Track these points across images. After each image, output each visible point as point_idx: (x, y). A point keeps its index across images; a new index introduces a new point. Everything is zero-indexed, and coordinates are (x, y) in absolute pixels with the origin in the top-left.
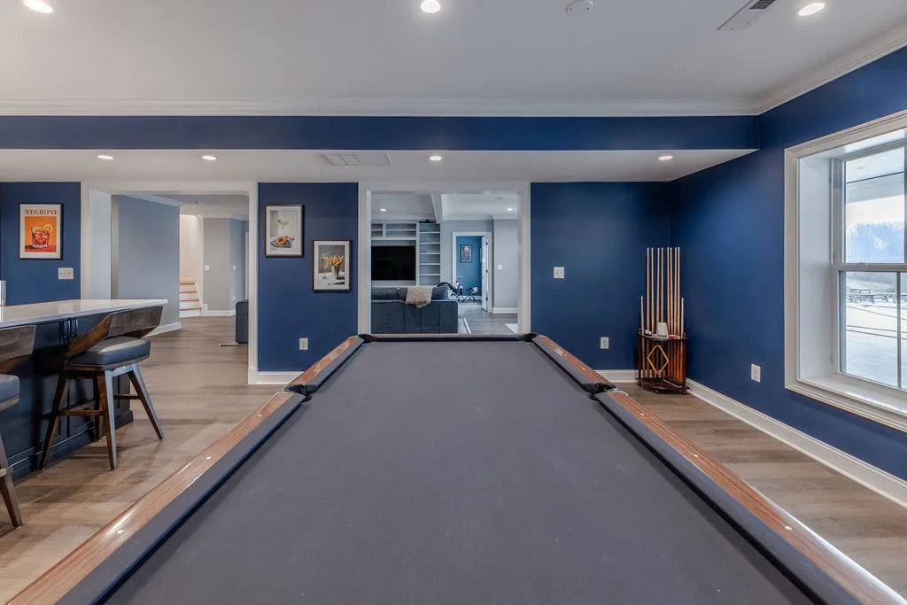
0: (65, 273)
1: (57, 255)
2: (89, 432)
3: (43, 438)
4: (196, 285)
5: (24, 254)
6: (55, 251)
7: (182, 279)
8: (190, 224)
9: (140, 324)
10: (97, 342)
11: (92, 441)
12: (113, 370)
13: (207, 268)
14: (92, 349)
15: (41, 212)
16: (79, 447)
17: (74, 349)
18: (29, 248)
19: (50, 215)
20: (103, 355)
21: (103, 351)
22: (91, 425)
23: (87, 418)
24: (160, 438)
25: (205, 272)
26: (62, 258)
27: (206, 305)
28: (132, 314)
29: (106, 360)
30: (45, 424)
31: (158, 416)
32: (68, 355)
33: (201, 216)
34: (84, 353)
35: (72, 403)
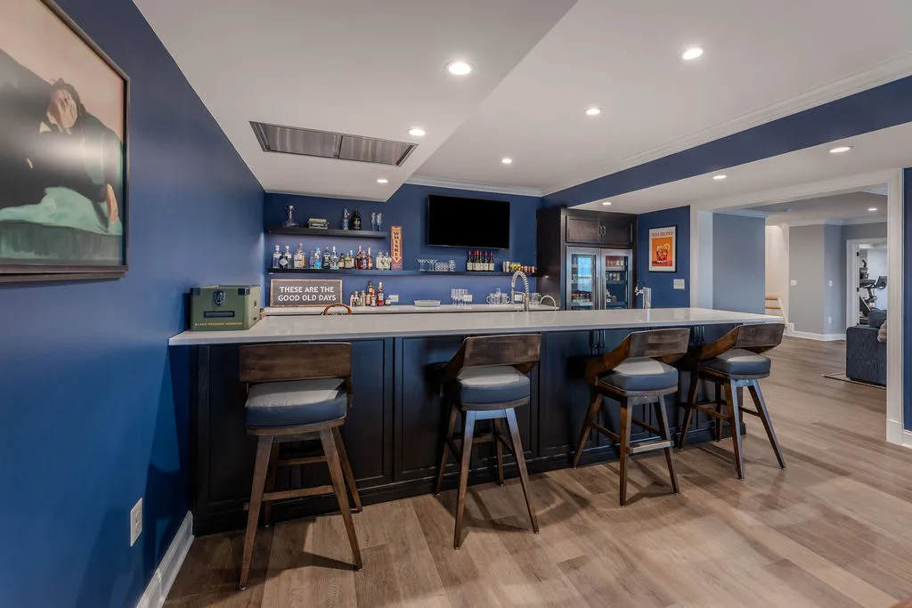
0: (679, 284)
1: (672, 268)
2: (710, 430)
3: (681, 423)
4: (779, 300)
5: (652, 268)
6: (671, 265)
7: (768, 294)
8: (775, 234)
9: (763, 340)
10: (726, 349)
11: (714, 440)
12: (736, 380)
13: (794, 283)
14: (720, 357)
15: (663, 234)
16: (704, 441)
17: (706, 353)
18: (655, 263)
19: (669, 236)
20: (730, 364)
21: (730, 360)
22: (713, 424)
23: (709, 417)
24: (782, 466)
25: (791, 287)
26: (676, 271)
27: (793, 324)
28: (757, 329)
29: (732, 370)
30: (682, 411)
31: (780, 442)
32: (702, 357)
33: (786, 226)
34: (713, 359)
35: (699, 400)
